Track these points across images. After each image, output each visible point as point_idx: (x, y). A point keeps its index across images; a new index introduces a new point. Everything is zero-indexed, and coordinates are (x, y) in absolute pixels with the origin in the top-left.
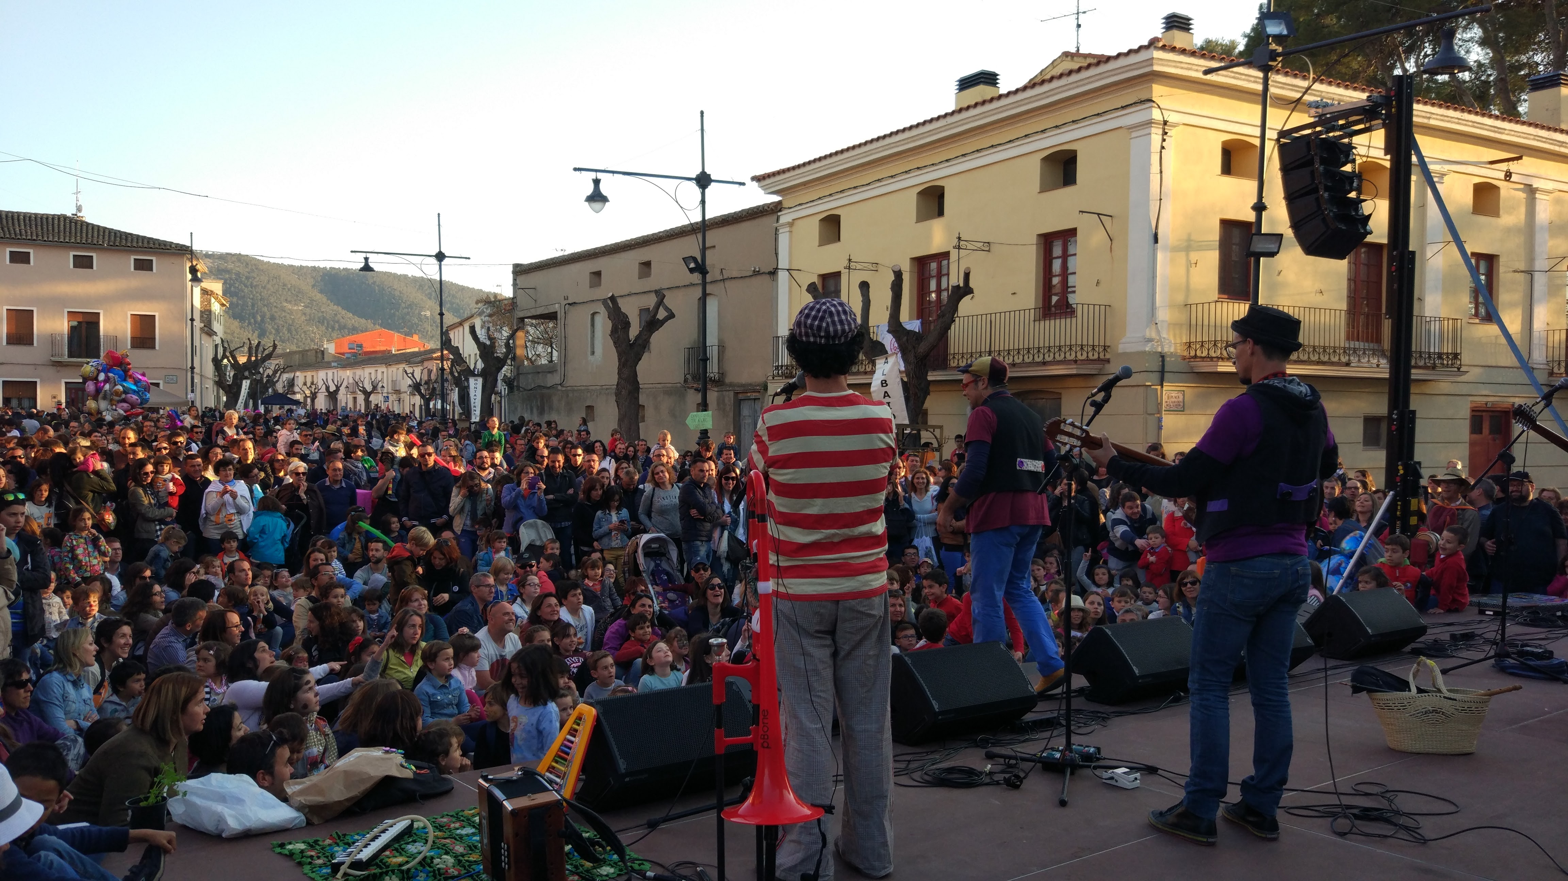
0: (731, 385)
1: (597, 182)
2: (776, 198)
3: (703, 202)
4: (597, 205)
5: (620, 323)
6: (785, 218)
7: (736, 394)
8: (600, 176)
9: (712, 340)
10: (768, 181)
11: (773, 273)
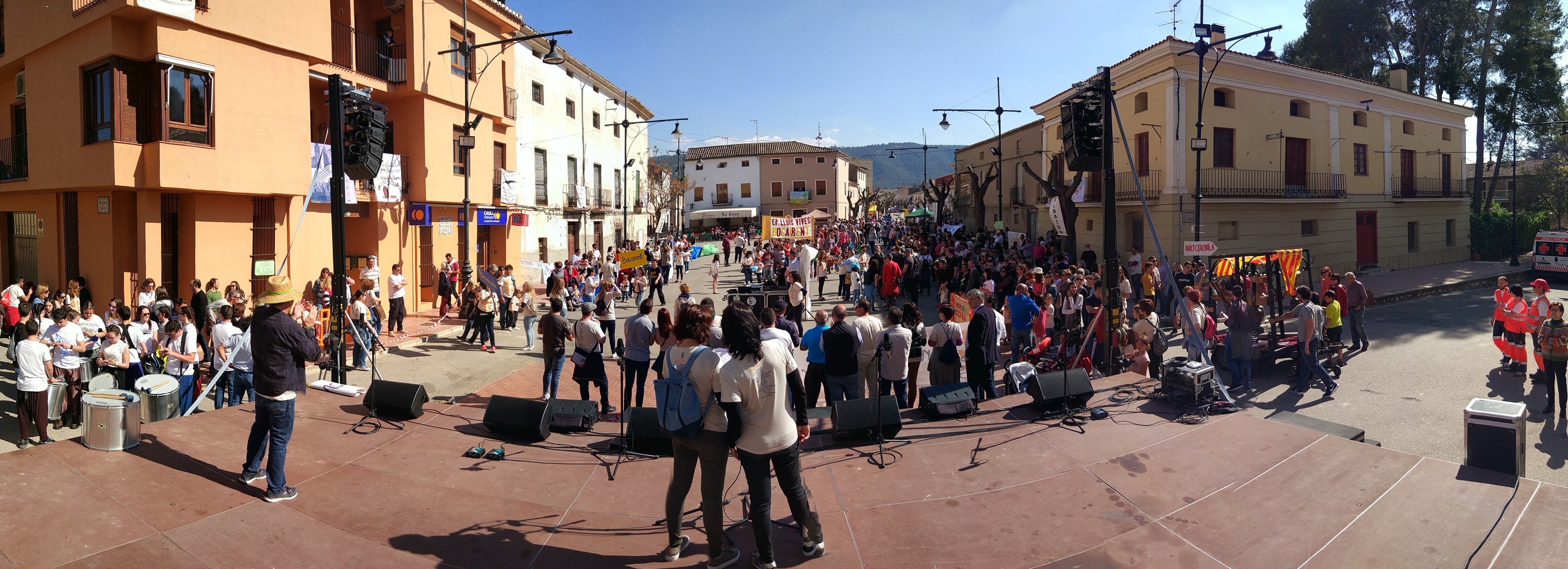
0: (1027, 206)
1: (945, 115)
2: (1041, 117)
3: (999, 121)
4: (946, 126)
5: (975, 178)
6: (1046, 125)
7: (1028, 210)
8: (946, 112)
9: (1020, 185)
10: (1037, 109)
11: (1041, 152)
